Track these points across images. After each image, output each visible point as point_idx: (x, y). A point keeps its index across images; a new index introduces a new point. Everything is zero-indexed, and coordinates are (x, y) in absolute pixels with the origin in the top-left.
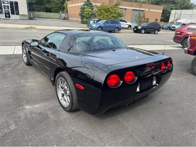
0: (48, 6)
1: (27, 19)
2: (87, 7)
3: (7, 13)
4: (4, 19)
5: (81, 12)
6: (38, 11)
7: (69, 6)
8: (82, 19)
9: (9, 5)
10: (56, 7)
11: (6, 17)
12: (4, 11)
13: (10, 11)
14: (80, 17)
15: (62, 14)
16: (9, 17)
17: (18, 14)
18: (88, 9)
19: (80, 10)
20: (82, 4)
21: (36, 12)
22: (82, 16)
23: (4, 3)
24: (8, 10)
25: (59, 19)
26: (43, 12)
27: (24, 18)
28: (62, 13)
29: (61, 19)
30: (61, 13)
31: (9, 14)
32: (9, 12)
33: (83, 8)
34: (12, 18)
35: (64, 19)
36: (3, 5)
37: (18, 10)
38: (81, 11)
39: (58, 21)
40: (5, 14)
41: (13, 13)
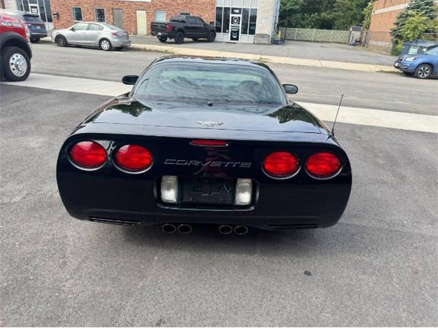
0: (325, 15)
1: (266, 42)
2: (415, 13)
3: (235, 32)
4: (228, 43)
5: (396, 27)
6: (303, 27)
7: (377, 12)
8: (396, 43)
9: (241, 16)
10: (343, 17)
11: (232, 39)
12: (230, 28)
13: (240, 28)
14: (392, 39)
15: (353, 32)
16: (237, 39)
17: (252, 32)
18: (418, 19)
19: (395, 20)
20: (407, 5)
21: (296, 29)
22: (397, 36)
23: (233, 13)
24: (238, 25)
25: (345, 43)
26: (312, 28)
27: (262, 42)
28: (353, 30)
29: (348, 44)
30: (351, 29)
31: (238, 35)
32: (239, 30)
33: (404, 16)
34: (242, 42)
35: (354, 45)
36: (231, 15)
37: (255, 25)
38: (398, 24)
39: (342, 48)
40: (231, 34)
41: (244, 32)
